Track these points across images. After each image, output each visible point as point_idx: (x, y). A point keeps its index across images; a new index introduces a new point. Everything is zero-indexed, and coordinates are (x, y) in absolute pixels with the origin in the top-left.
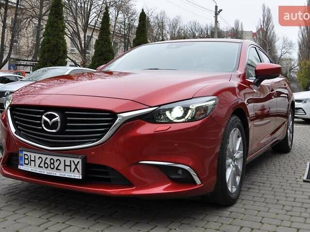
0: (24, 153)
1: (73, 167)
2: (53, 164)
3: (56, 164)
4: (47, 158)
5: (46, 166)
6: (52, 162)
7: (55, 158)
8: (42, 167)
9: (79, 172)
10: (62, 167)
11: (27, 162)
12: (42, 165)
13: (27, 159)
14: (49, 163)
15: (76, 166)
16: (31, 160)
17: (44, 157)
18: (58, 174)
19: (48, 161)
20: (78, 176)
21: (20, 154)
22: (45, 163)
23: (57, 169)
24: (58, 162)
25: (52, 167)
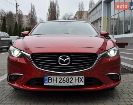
0: (48, 77)
1: (80, 80)
2: (68, 80)
3: (70, 80)
4: (64, 78)
5: (64, 81)
6: (68, 79)
7: (70, 77)
8: (61, 82)
9: (83, 82)
10: (73, 81)
11: (50, 81)
12: (62, 81)
13: (51, 80)
14: (66, 80)
15: (81, 79)
16: (53, 80)
17: (62, 77)
18: (71, 84)
19: (65, 79)
20: (82, 84)
21: (46, 78)
22: (63, 80)
23: (71, 82)
24: (72, 79)
25: (68, 81)
